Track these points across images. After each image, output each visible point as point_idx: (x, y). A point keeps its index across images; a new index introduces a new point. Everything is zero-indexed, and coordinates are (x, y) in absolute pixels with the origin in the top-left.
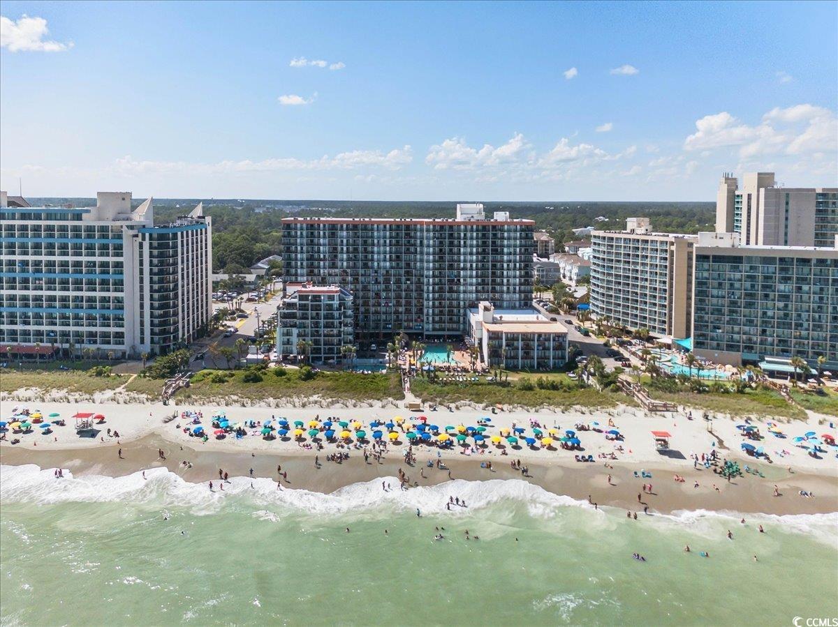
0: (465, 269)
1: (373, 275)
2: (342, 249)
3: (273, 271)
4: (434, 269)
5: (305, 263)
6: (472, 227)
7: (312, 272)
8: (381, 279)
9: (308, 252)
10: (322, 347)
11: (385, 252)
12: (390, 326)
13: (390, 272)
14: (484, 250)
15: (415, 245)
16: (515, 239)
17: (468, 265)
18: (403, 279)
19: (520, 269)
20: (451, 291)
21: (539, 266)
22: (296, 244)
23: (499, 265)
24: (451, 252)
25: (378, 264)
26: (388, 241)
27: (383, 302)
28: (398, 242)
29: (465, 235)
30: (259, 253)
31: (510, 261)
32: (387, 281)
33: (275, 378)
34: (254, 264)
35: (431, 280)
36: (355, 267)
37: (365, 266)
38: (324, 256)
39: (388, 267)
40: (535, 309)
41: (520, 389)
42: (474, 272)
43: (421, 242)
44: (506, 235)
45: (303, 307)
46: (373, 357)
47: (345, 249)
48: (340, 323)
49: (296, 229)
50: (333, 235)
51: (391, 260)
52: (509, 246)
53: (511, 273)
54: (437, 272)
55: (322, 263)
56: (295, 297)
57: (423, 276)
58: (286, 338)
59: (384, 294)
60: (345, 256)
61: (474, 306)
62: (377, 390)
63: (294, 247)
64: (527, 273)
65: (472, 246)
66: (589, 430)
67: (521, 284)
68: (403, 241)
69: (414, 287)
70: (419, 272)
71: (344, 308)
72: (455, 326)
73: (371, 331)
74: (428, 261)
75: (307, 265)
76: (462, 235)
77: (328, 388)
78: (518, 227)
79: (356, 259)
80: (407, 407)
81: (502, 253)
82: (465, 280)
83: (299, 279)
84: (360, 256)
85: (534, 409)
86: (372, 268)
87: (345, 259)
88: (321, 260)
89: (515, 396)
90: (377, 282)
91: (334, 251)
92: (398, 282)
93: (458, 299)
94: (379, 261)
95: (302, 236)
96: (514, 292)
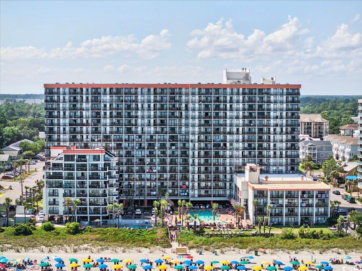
0: (231, 133)
1: (137, 140)
2: (105, 114)
3: (25, 153)
4: (200, 133)
5: (67, 129)
6: (238, 90)
7: (75, 137)
8: (145, 144)
9: (70, 117)
10: (88, 207)
11: (149, 117)
12: (154, 193)
13: (154, 137)
14: (250, 114)
15: (180, 109)
16: (282, 102)
17: (235, 129)
18: (168, 144)
19: (287, 133)
20: (217, 155)
21: (310, 144)
22: (58, 109)
23: (265, 129)
24: (217, 116)
25: (142, 129)
26: (152, 105)
27: (147, 168)
28: (162, 106)
29: (231, 98)
30: (8, 136)
31: (277, 125)
32: (151, 146)
33: (44, 232)
34: (4, 147)
35: (197, 145)
36: (118, 132)
37: (129, 131)
38: (87, 121)
39: (152, 132)
40: (301, 173)
41: (282, 238)
42: (241, 137)
43: (186, 106)
44: (272, 98)
45: (69, 167)
46: (139, 218)
47: (108, 113)
48: (105, 183)
49: (58, 93)
50: (96, 100)
51: (155, 125)
52: (275, 110)
53: (278, 137)
54: (203, 137)
55: (84, 128)
56: (61, 159)
57: (188, 141)
58: (52, 199)
59: (148, 160)
60: (108, 121)
61: (240, 171)
62: (144, 241)
63: (56, 112)
64: (293, 138)
65: (238, 110)
66: (342, 263)
67: (287, 149)
68: (168, 105)
69: (179, 152)
70: (184, 137)
71: (109, 169)
72: (221, 192)
73: (134, 198)
74: (193, 126)
75: (70, 130)
76: (228, 98)
77: (97, 239)
78: (285, 91)
79: (119, 123)
80: (174, 252)
81: (269, 117)
82: (231, 145)
83: (62, 144)
84: (124, 121)
85: (294, 252)
86: (136, 133)
87: (108, 124)
88: (84, 125)
89: (278, 243)
90: (141, 148)
91: (97, 116)
92: (163, 146)
93: (224, 165)
94: (143, 125)
95: (64, 101)
96: (281, 157)
